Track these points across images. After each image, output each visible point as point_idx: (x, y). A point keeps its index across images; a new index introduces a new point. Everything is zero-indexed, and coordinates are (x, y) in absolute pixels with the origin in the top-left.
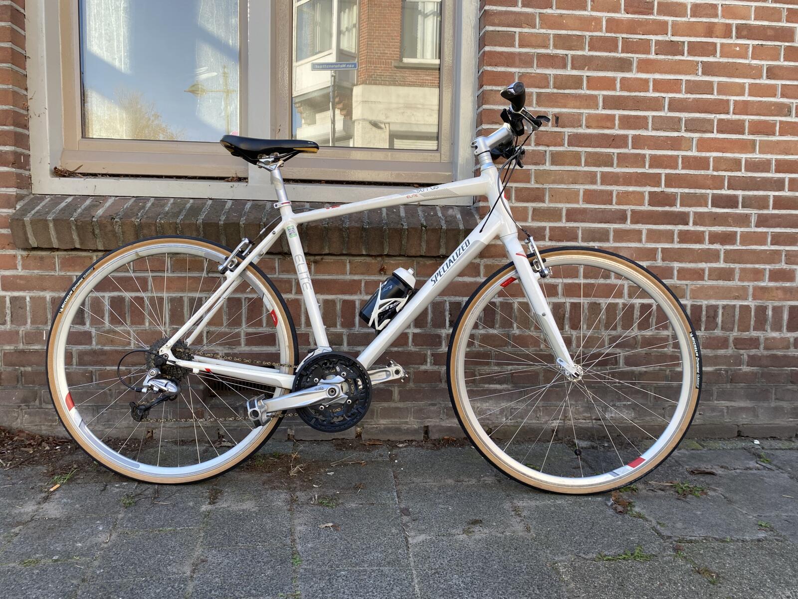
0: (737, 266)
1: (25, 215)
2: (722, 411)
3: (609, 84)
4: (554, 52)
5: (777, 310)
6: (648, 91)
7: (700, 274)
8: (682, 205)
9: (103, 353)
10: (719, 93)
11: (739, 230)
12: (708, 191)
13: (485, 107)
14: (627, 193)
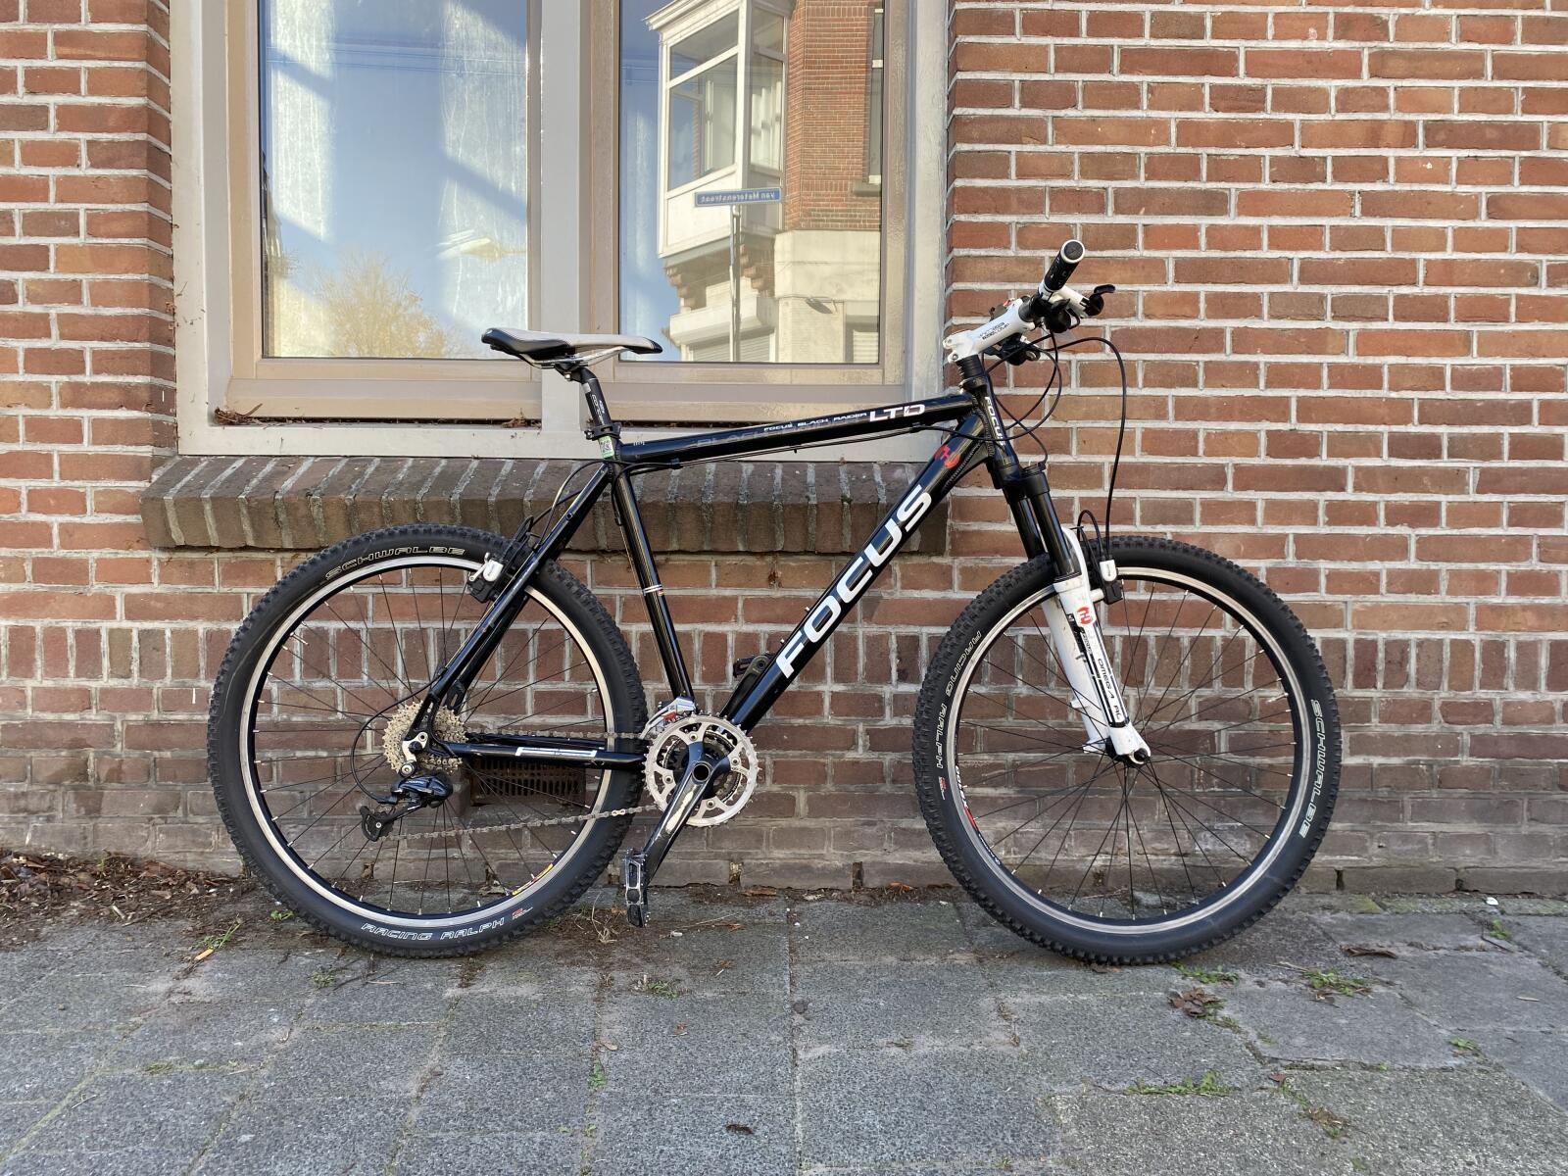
0: (1443, 566)
1: (166, 491)
2: (1422, 841)
3: (1188, 237)
4: (1081, 185)
5: (1526, 650)
6: (1259, 247)
7: (1372, 583)
8: (1330, 455)
9: (290, 727)
10: (1396, 247)
11: (1444, 499)
12: (1382, 428)
13: (958, 286)
14: (1225, 434)
